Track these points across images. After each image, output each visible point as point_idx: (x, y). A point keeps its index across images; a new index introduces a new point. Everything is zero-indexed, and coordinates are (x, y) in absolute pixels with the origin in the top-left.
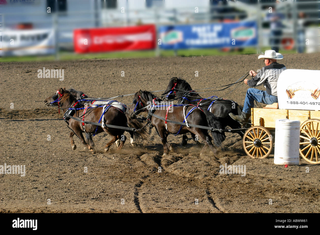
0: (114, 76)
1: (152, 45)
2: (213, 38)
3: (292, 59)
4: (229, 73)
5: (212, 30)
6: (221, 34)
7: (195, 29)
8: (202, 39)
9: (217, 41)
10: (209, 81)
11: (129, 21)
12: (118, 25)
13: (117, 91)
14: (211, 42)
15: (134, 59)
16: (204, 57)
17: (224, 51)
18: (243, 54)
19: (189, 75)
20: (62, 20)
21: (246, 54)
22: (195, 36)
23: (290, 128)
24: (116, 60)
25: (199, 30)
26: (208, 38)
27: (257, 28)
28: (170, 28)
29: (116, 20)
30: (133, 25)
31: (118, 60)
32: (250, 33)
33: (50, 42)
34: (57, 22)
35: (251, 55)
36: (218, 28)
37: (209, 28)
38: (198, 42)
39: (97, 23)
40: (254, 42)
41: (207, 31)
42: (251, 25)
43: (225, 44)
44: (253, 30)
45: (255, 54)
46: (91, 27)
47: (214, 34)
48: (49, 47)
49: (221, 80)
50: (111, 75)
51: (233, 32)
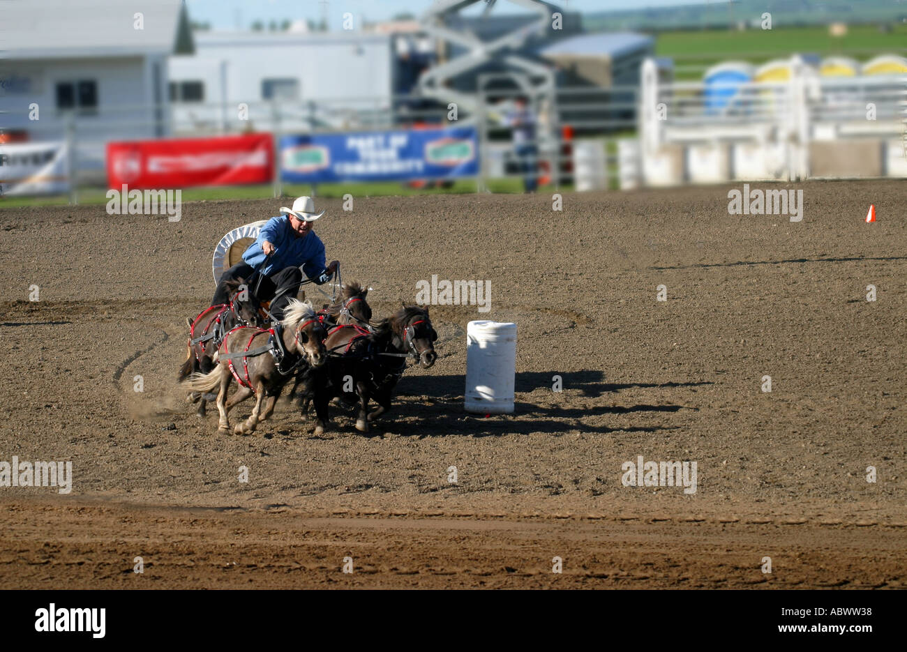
0: (182, 237)
1: (265, 175)
2: (389, 161)
3: (545, 204)
4: (413, 231)
5: (387, 145)
6: (404, 153)
7: (352, 143)
8: (367, 161)
9: (397, 167)
10: (371, 246)
11: (228, 126)
12: (205, 134)
13: (180, 267)
14: (385, 168)
15: (229, 203)
16: (371, 198)
17: (412, 186)
18: (450, 193)
19: (332, 235)
20: (85, 123)
21: (457, 193)
22: (353, 156)
23: (497, 338)
24: (192, 204)
25: (362, 145)
26: (379, 161)
27: (478, 141)
28: (303, 141)
29: (201, 124)
30: (236, 133)
31: (196, 205)
32: (464, 151)
33: (59, 167)
34: (73, 128)
35: (466, 195)
36: (399, 140)
37: (380, 139)
38: (359, 169)
39: (159, 130)
40: (472, 168)
41: (377, 147)
42: (464, 134)
43: (414, 173)
44: (469, 144)
45: (474, 192)
46: (147, 137)
47: (392, 153)
48: (57, 178)
49: (395, 245)
50: (176, 235)
51: (430, 147)
